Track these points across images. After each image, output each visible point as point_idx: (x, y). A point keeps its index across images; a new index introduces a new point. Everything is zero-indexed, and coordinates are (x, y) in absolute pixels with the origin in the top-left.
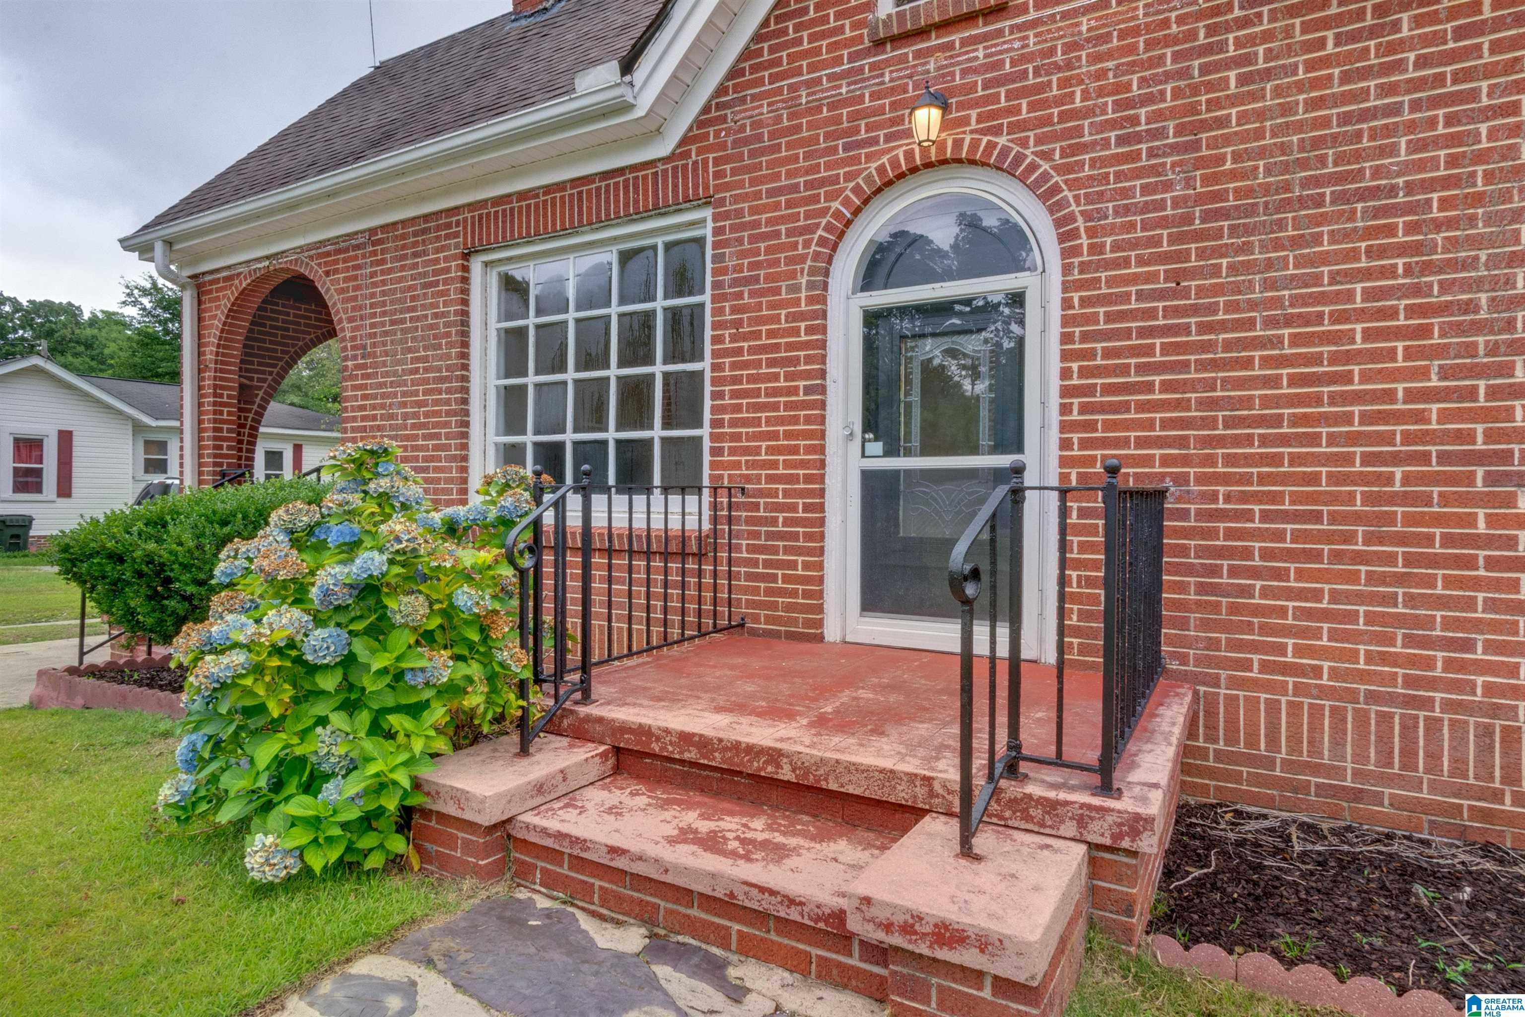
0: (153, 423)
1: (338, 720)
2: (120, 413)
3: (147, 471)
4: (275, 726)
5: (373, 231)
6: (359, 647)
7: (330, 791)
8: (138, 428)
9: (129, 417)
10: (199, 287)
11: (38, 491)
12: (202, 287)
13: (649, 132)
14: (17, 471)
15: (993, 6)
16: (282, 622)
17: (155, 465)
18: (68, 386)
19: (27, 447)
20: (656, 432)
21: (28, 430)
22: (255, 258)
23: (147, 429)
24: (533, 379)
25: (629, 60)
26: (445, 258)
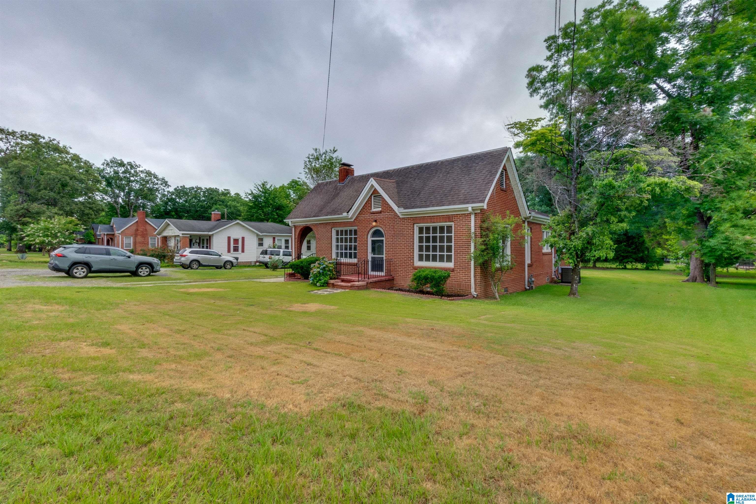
0: (261, 234)
1: (322, 276)
2: (254, 232)
3: (259, 246)
4: (318, 277)
5: (320, 224)
6: (323, 272)
7: (322, 281)
8: (258, 235)
9: (256, 233)
11: (238, 251)
12: (295, 227)
13: (351, 218)
14: (234, 247)
15: (380, 212)
16: (318, 270)
17: (261, 244)
18: (244, 226)
19: (236, 241)
20: (353, 251)
21: (236, 237)
22: (304, 224)
23: (260, 235)
24: (339, 244)
25: (348, 212)
26: (329, 229)
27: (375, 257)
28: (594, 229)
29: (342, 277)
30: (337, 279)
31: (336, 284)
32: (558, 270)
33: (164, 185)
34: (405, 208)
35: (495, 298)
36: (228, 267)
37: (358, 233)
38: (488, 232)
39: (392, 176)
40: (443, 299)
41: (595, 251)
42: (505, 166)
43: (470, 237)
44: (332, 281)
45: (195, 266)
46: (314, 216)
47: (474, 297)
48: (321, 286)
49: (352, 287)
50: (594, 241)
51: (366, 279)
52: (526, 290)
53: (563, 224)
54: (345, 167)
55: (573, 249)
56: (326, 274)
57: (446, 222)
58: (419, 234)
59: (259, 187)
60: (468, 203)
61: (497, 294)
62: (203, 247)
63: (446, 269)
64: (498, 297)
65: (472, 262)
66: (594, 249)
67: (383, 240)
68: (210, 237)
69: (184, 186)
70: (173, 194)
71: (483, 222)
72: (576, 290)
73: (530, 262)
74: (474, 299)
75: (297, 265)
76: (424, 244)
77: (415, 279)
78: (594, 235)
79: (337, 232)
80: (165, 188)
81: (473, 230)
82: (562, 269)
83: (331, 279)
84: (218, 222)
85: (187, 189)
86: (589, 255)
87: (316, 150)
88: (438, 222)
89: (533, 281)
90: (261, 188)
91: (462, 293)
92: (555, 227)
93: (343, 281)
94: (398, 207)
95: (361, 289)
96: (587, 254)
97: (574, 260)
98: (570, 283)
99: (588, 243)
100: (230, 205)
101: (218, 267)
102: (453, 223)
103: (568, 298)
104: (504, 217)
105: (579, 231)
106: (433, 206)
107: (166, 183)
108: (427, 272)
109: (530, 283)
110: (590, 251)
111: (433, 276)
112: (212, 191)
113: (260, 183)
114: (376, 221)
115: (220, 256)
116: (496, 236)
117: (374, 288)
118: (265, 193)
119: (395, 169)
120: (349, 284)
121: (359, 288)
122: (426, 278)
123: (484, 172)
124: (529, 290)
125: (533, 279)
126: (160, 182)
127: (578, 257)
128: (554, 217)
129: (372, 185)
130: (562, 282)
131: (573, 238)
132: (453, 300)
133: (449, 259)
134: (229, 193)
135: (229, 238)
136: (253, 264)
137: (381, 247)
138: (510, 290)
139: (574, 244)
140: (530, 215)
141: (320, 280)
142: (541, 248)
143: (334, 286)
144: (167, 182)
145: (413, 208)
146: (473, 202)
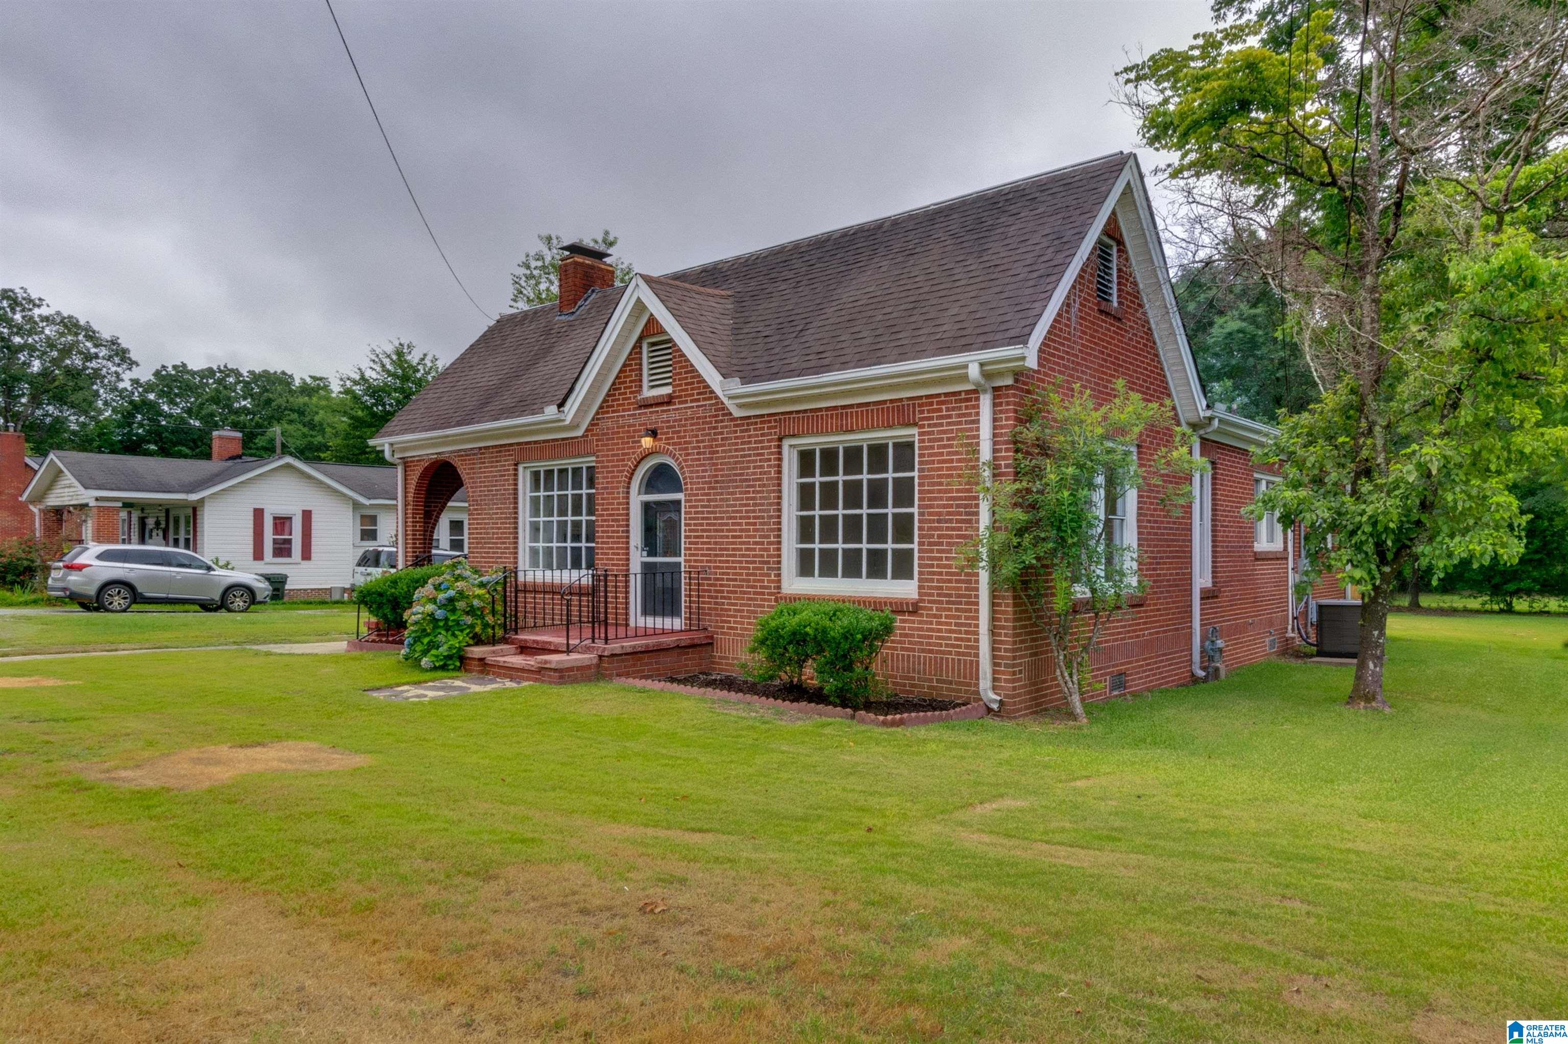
0: (367, 502)
1: (443, 632)
2: (344, 495)
3: (362, 539)
4: (428, 635)
5: (480, 448)
6: (448, 614)
7: (441, 649)
8: (356, 505)
9: (350, 498)
10: (405, 463)
11: (289, 555)
12: (407, 464)
13: (574, 426)
14: (275, 541)
15: (668, 401)
16: (430, 608)
17: (369, 534)
18: (309, 477)
19: (282, 523)
20: (583, 544)
21: (282, 510)
22: (431, 453)
23: (363, 506)
24: (542, 519)
25: (561, 405)
26: (508, 464)
27: (654, 564)
28: (1449, 453)
29: (525, 636)
30: (504, 640)
31: (490, 659)
32: (1305, 613)
33: (117, 360)
34: (746, 380)
35: (1072, 716)
36: (239, 603)
37: (600, 479)
38: (1039, 461)
39: (726, 278)
40: (862, 721)
41: (1452, 536)
42: (1113, 219)
43: (974, 480)
44: (477, 651)
45: (118, 602)
46: (459, 424)
47: (989, 710)
48: (435, 669)
49: (540, 673)
50: (1450, 497)
51: (600, 644)
52: (1195, 680)
53: (1330, 438)
54: (579, 259)
55: (1368, 529)
56: (457, 623)
57: (890, 427)
58: (802, 475)
59: (387, 362)
60: (967, 347)
61: (1076, 699)
62: (176, 543)
63: (877, 605)
64: (1079, 708)
65: (984, 577)
66: (1445, 529)
67: (678, 502)
68: (195, 510)
69: (184, 365)
70: (149, 387)
71: (1024, 420)
72: (1378, 681)
73: (1207, 582)
74: (989, 721)
75: (381, 595)
76: (817, 513)
77: (762, 642)
78: (1448, 474)
79: (536, 475)
80: (119, 370)
81: (986, 452)
82: (1321, 607)
83: (478, 640)
84: (230, 463)
85: (193, 373)
86: (1428, 549)
87: (549, 239)
88: (862, 430)
89: (1221, 650)
90: (393, 362)
91: (946, 694)
92: (1300, 452)
93: (524, 649)
94: (724, 376)
95: (575, 681)
96: (1419, 549)
97: (1370, 572)
98: (1353, 655)
99: (1425, 506)
100: (321, 424)
101: (206, 606)
102: (915, 431)
103: (1348, 712)
104: (1104, 396)
105: (1388, 461)
106: (844, 366)
107: (121, 355)
108: (805, 615)
109: (1208, 656)
110: (1431, 540)
111: (824, 631)
112: (268, 380)
113: (389, 349)
114: (654, 433)
115: (209, 568)
116: (1071, 470)
117: (627, 675)
118: (405, 378)
119: (739, 258)
120: (531, 661)
121: (564, 676)
122: (798, 638)
123: (1036, 238)
124: (1205, 680)
125: (1220, 643)
126: (103, 352)
127: (1383, 561)
128: (1296, 418)
129: (639, 298)
130: (1320, 654)
131: (1365, 487)
132: (901, 723)
133: (903, 569)
134: (326, 388)
135: (258, 514)
136: (336, 597)
137: (673, 527)
138: (1136, 683)
139: (1370, 510)
140: (1209, 413)
141: (433, 645)
142: (1248, 533)
143: (485, 667)
144: (125, 351)
145: (775, 376)
146: (986, 345)
